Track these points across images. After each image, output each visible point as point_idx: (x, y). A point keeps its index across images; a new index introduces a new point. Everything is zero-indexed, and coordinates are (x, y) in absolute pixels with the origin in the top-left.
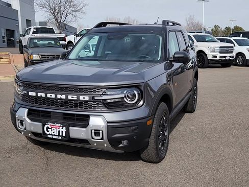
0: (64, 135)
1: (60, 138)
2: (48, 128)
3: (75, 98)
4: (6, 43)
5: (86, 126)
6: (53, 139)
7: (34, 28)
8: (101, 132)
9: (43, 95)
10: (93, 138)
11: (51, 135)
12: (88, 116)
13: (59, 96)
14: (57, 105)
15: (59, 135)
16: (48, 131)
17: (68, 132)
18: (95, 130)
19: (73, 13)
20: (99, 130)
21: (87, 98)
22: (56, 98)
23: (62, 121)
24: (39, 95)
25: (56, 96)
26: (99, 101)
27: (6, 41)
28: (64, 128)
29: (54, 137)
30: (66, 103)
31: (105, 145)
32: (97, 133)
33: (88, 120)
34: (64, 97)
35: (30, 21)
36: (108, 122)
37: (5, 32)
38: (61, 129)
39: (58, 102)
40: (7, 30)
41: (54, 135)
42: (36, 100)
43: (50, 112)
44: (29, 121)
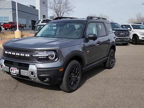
0: (18, 74)
1: (16, 75)
2: (11, 70)
3: (23, 55)
4: (31, 28)
5: (27, 69)
6: (13, 75)
7: (42, 20)
8: (34, 73)
9: (10, 53)
10: (30, 76)
11: (13, 73)
12: (29, 64)
13: (17, 54)
14: (16, 59)
15: (16, 74)
16: (12, 71)
17: (20, 72)
18: (31, 72)
19: (67, 12)
20: (34, 72)
21: (29, 55)
22: (15, 55)
23: (18, 66)
24: (9, 53)
25: (16, 54)
26: (34, 57)
27: (31, 27)
28: (18, 70)
29: (14, 74)
30: (20, 57)
31: (37, 80)
32: (32, 73)
33: (28, 67)
34: (19, 54)
35: (45, 16)
36: (38, 68)
37: (31, 22)
38: (17, 71)
39: (16, 57)
40: (32, 21)
41: (14, 73)
42: (8, 55)
43: (13, 62)
44: (4, 66)
